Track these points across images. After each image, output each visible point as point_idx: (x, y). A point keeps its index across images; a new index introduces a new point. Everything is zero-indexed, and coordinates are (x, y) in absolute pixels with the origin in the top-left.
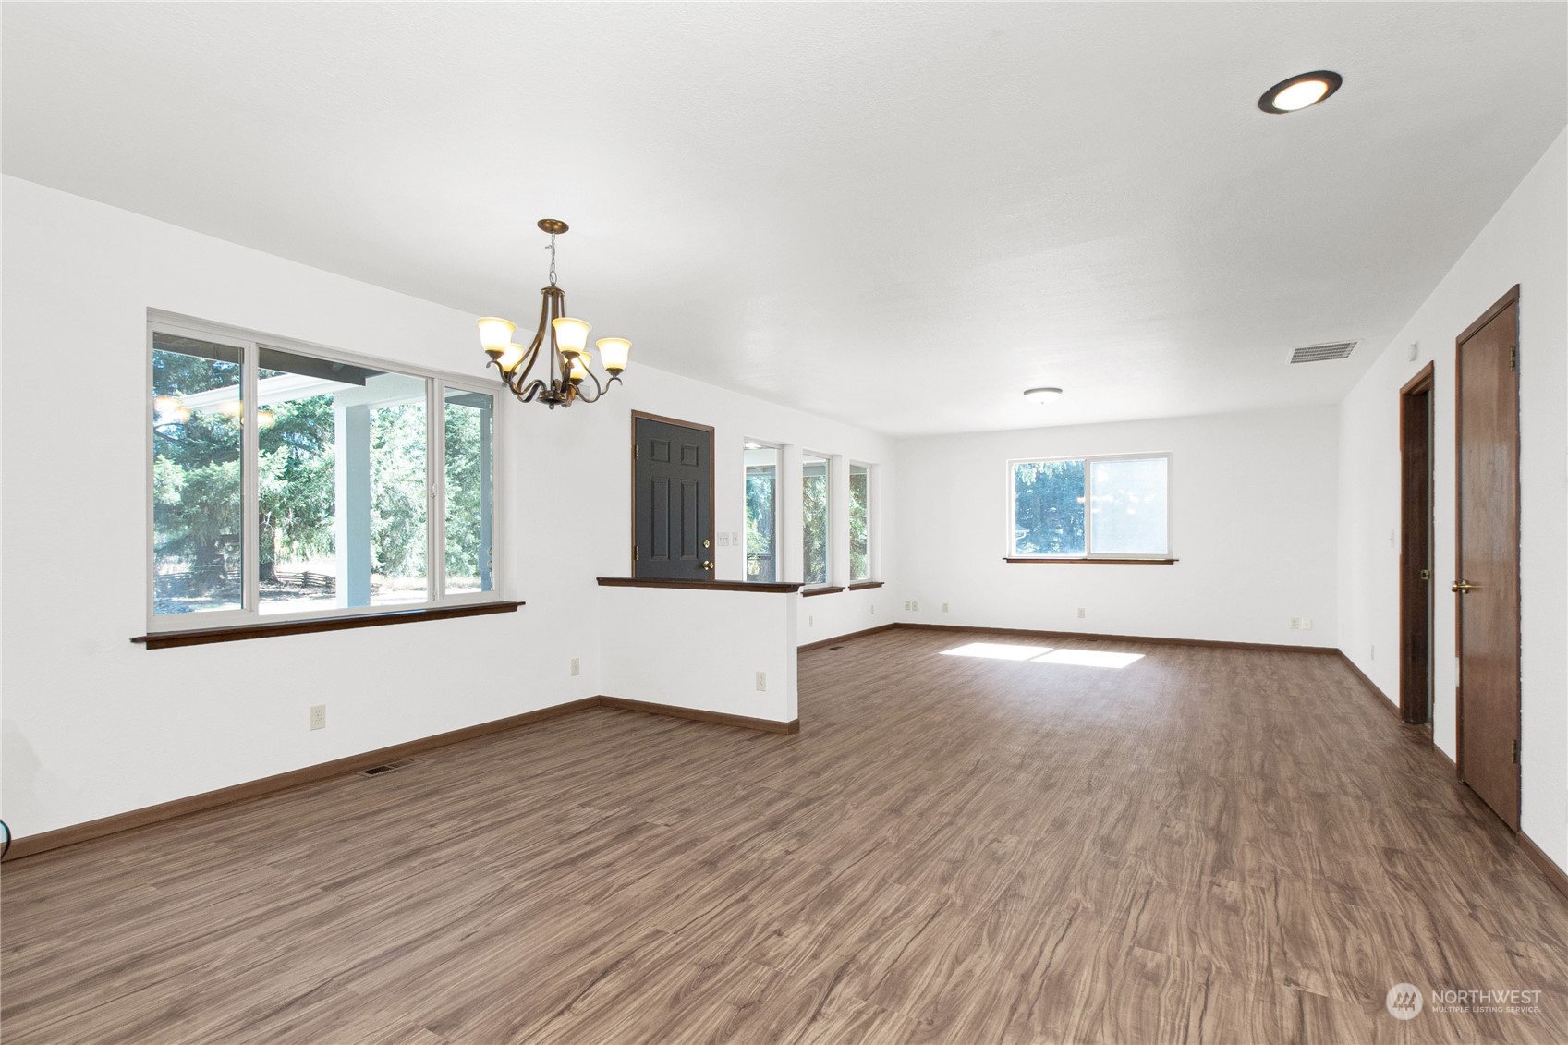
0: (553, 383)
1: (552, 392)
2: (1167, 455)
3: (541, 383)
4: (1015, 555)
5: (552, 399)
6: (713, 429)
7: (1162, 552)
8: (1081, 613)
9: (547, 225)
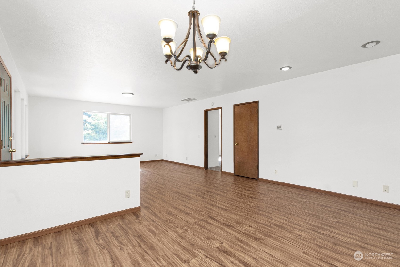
7: (128, 140)
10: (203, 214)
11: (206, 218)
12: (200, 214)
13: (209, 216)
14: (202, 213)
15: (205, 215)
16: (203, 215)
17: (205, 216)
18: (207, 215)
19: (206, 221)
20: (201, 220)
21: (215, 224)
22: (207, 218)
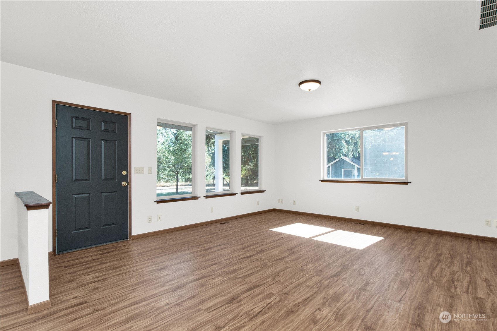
2: (405, 124)
4: (326, 178)
6: (130, 114)
8: (357, 209)
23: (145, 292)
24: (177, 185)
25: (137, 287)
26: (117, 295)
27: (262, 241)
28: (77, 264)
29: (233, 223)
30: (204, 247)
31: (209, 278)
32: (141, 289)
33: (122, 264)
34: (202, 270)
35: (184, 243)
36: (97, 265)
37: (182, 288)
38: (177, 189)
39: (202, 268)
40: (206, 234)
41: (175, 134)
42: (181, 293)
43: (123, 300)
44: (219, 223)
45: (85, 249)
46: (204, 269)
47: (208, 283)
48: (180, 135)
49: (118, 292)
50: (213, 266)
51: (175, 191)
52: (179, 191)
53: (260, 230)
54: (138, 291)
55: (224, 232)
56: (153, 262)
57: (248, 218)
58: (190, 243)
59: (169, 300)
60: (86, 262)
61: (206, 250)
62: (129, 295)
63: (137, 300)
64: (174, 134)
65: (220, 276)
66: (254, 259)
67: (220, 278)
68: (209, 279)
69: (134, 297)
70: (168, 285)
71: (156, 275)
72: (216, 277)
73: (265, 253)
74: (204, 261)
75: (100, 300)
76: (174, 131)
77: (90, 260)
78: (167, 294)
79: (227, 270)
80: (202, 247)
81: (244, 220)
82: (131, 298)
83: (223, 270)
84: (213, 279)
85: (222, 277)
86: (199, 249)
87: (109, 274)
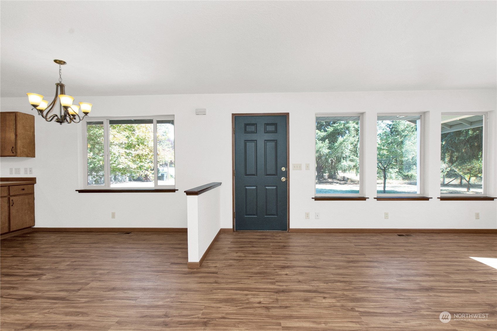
0: (61, 116)
1: (61, 119)
3: (57, 116)
5: (61, 121)
9: (58, 61)
10: (83, 299)
11: (72, 295)
12: (88, 296)
13: (68, 300)
14: (86, 300)
15: (79, 299)
16: (82, 297)
17: (78, 297)
18: (73, 301)
19: (71, 291)
20: (79, 290)
21: (52, 293)
22: (70, 295)
23: (255, 283)
24: (385, 183)
25: (254, 275)
26: (236, 277)
27: (445, 274)
28: (239, 242)
29: (418, 238)
30: (349, 258)
31: (322, 295)
32: (255, 279)
33: (264, 252)
34: (322, 283)
35: (332, 247)
36: (248, 247)
37: (286, 293)
38: (385, 187)
39: (324, 281)
40: (366, 244)
41: (390, 125)
42: (279, 298)
43: (236, 282)
44: (396, 234)
45: (251, 232)
46: (325, 283)
47: (314, 300)
48: (396, 126)
49: (240, 274)
50: (339, 284)
51: (382, 189)
52: (386, 189)
53: (457, 258)
54: (252, 279)
55: (392, 247)
56: (286, 258)
57: (451, 236)
58: (338, 249)
59: (264, 300)
60: (245, 242)
61: (349, 262)
62: (243, 280)
63: (244, 287)
64: (388, 125)
65: (335, 298)
66: (402, 295)
67: (334, 301)
68: (319, 296)
69: (244, 284)
70: (277, 285)
71: (278, 271)
72: (329, 298)
73: (431, 294)
74: (333, 274)
75: (225, 275)
76: (389, 122)
77: (248, 242)
78: (268, 293)
79: (350, 295)
80: (346, 258)
81: (440, 238)
82: (242, 283)
83: (345, 293)
84: (324, 298)
85: (337, 300)
86: (342, 259)
87: (248, 257)
